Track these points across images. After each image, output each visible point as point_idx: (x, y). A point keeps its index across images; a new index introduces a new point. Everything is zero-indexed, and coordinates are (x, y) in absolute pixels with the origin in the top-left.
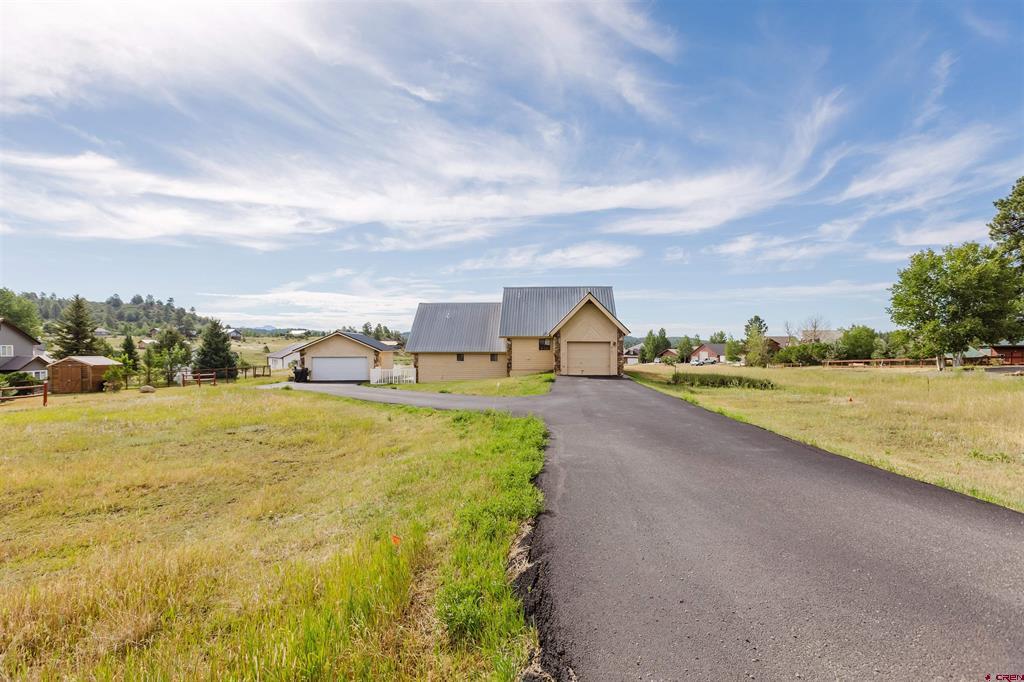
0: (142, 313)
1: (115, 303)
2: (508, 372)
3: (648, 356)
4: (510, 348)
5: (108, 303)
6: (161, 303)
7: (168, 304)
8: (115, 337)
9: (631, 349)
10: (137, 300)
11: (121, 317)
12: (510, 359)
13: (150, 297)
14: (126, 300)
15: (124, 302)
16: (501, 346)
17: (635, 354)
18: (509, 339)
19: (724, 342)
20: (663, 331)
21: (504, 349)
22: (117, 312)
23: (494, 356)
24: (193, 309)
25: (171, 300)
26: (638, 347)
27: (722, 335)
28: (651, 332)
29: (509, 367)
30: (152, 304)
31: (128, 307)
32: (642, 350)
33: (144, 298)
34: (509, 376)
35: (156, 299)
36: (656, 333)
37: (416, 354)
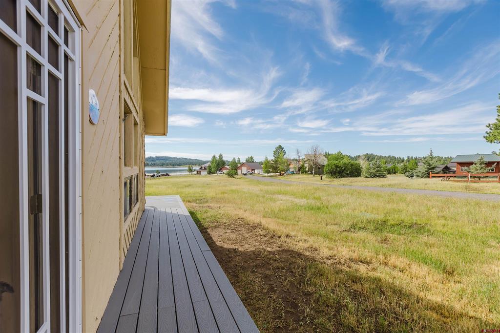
3: (213, 170)
9: (203, 166)
17: (205, 169)
19: (253, 162)
20: (221, 156)
26: (207, 165)
27: (252, 158)
28: (214, 156)
32: (210, 167)
36: (217, 156)
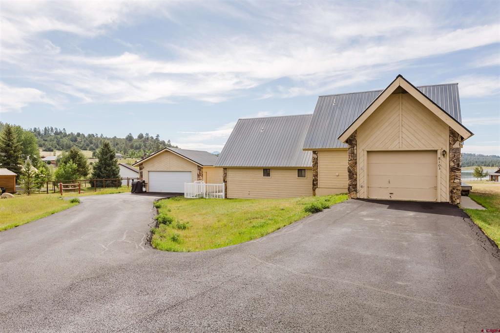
0: (142, 144)
1: (130, 138)
2: (314, 190)
4: (316, 162)
5: (127, 138)
6: (153, 138)
7: (157, 139)
8: (125, 159)
10: (141, 137)
11: (132, 147)
12: (316, 175)
13: (147, 134)
14: (135, 137)
15: (134, 138)
16: (307, 160)
18: (314, 152)
21: (310, 164)
22: (130, 144)
23: (301, 172)
24: (169, 141)
25: (158, 136)
29: (315, 184)
30: (148, 138)
31: (136, 141)
33: (144, 135)
34: (314, 195)
35: (150, 136)
37: (225, 169)
